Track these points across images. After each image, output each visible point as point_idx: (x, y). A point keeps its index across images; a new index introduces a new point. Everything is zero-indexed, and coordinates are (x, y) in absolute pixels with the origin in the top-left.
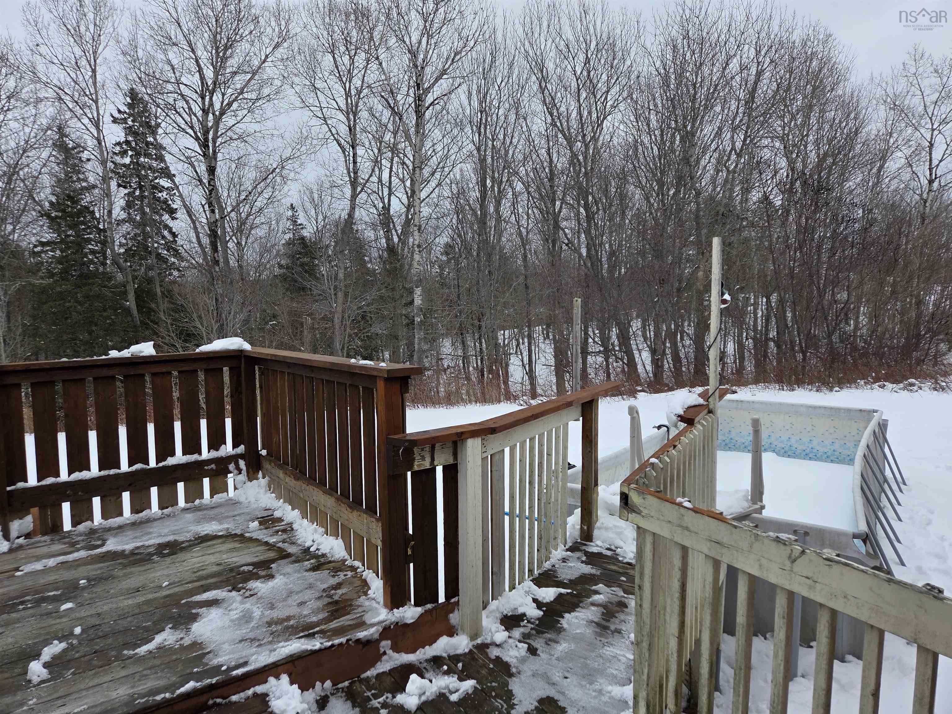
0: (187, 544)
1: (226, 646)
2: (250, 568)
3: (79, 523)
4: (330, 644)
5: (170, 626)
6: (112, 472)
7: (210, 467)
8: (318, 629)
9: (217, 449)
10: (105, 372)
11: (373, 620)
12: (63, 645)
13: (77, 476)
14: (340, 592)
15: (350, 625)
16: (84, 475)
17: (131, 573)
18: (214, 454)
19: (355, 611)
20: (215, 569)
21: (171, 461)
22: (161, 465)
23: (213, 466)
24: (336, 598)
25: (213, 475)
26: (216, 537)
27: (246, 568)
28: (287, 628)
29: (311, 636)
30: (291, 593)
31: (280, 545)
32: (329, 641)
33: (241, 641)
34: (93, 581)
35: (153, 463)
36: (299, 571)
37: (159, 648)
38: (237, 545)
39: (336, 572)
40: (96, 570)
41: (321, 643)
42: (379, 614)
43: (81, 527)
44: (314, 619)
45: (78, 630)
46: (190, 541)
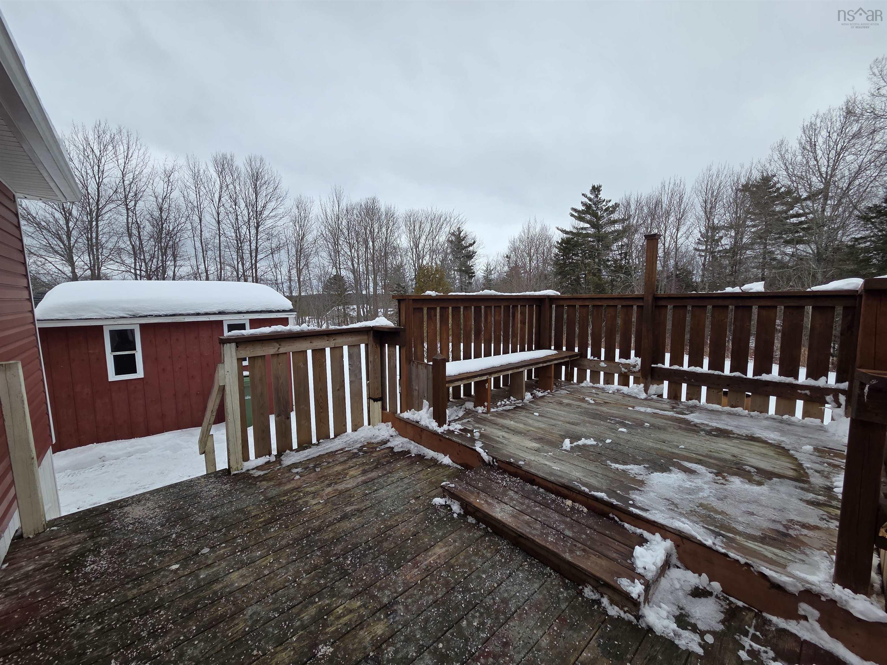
0: (735, 436)
1: (652, 494)
2: (753, 470)
3: (691, 400)
4: (723, 551)
5: (647, 466)
6: (716, 373)
7: (803, 392)
8: (731, 535)
9: (816, 379)
10: (721, 303)
11: (798, 572)
12: (595, 443)
13: (693, 369)
14: (805, 532)
15: (766, 556)
16: (698, 370)
17: (676, 433)
18: (811, 382)
19: (793, 554)
20: (728, 457)
21: (765, 377)
22: (756, 378)
23: (808, 392)
24: (791, 532)
25: (808, 400)
26: (765, 442)
27: (748, 468)
28: (709, 516)
29: (717, 534)
30: (754, 502)
31: (810, 472)
32: (723, 548)
33: (666, 499)
34: (653, 426)
35: (750, 374)
36: (791, 495)
37: (623, 470)
38: (771, 453)
39: (831, 518)
40: (663, 423)
41: (714, 544)
42: (814, 574)
43: (691, 402)
44: (740, 528)
45: (608, 441)
46: (742, 435)
